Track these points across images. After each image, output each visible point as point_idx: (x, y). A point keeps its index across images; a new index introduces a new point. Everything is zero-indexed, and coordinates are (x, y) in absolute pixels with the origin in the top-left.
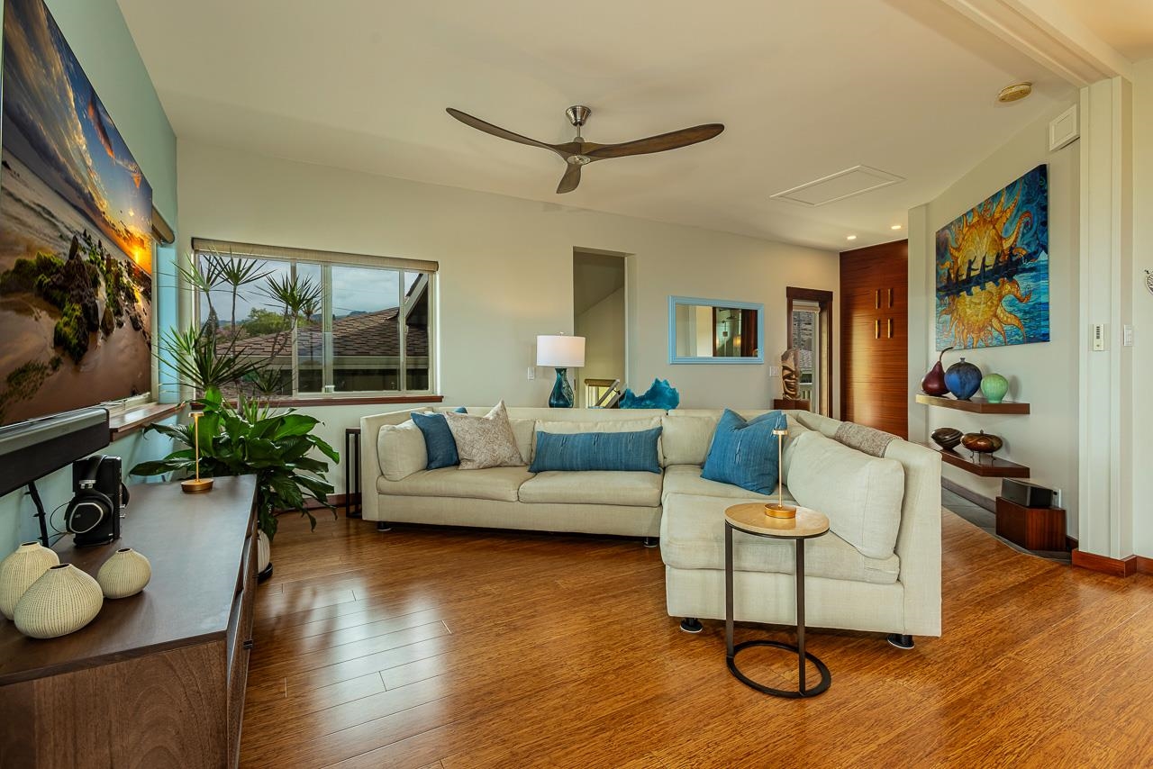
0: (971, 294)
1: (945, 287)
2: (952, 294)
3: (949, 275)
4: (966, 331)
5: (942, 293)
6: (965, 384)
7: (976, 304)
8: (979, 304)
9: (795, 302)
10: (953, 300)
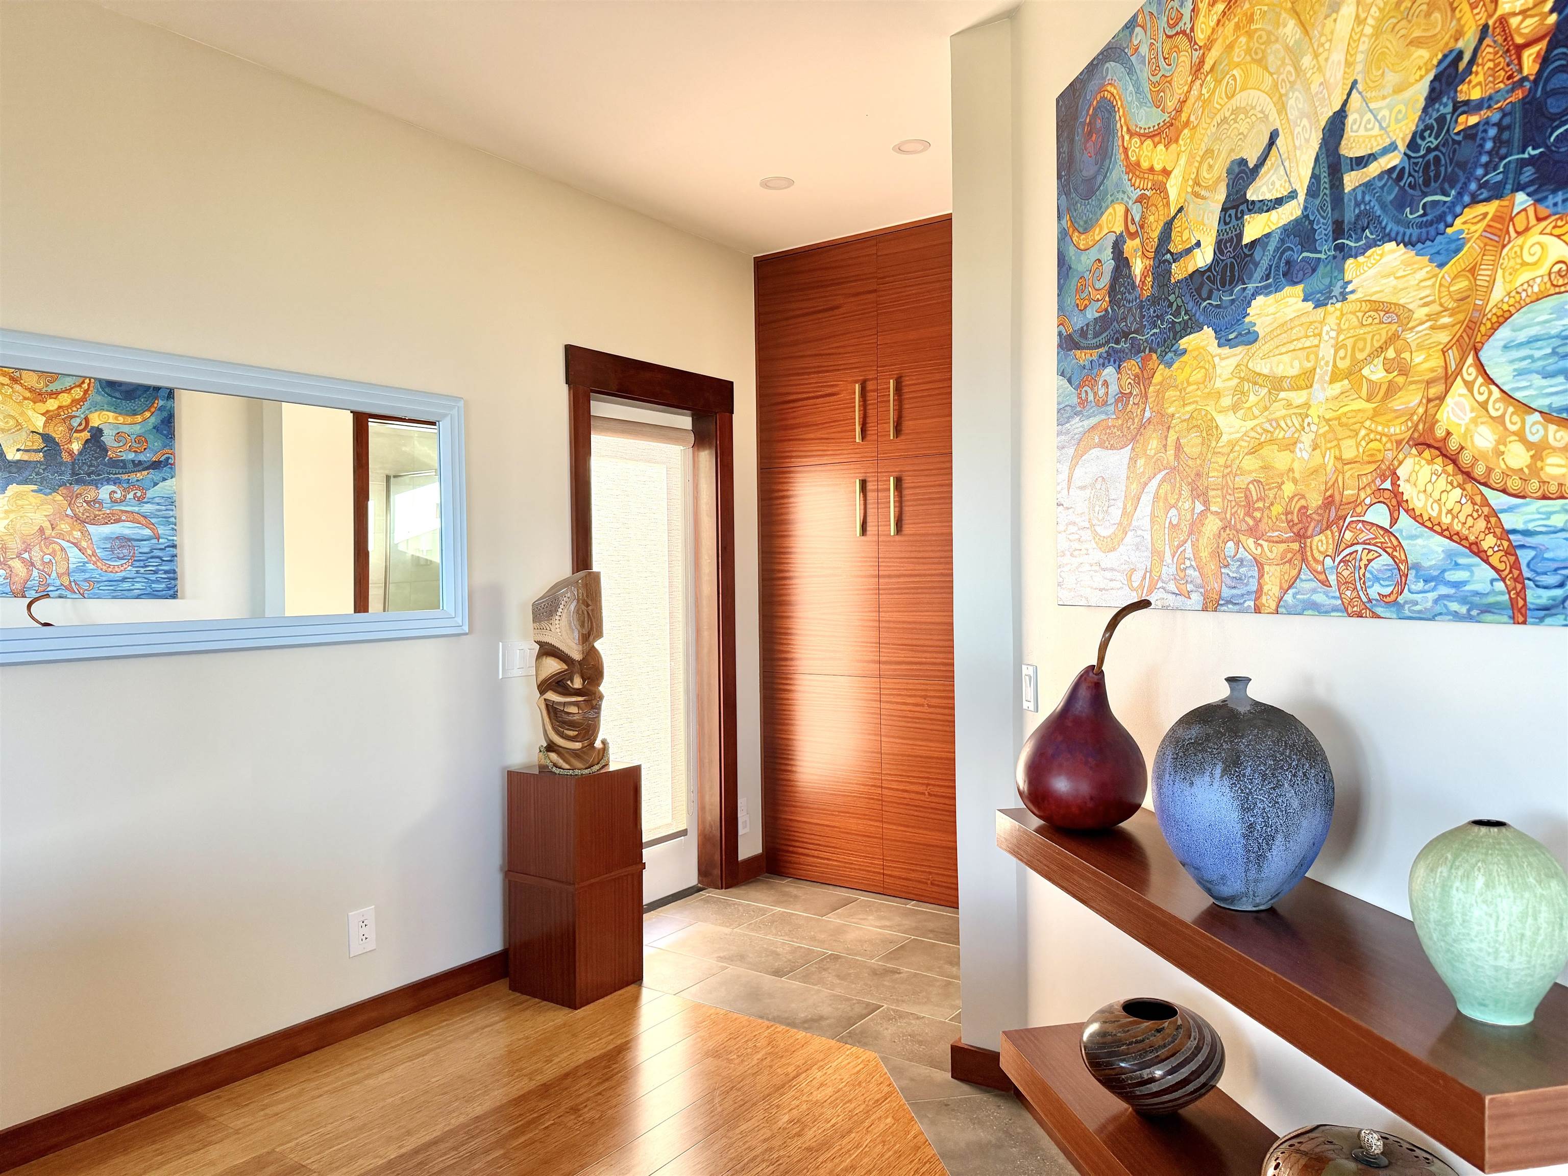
0: (1249, 338)
1: (1103, 322)
2: (1136, 349)
3: (1121, 262)
4: (1212, 525)
5: (1083, 357)
6: (1270, 839)
7: (1276, 384)
8: (1305, 380)
9: (602, 408)
10: (1143, 379)
